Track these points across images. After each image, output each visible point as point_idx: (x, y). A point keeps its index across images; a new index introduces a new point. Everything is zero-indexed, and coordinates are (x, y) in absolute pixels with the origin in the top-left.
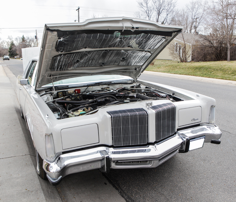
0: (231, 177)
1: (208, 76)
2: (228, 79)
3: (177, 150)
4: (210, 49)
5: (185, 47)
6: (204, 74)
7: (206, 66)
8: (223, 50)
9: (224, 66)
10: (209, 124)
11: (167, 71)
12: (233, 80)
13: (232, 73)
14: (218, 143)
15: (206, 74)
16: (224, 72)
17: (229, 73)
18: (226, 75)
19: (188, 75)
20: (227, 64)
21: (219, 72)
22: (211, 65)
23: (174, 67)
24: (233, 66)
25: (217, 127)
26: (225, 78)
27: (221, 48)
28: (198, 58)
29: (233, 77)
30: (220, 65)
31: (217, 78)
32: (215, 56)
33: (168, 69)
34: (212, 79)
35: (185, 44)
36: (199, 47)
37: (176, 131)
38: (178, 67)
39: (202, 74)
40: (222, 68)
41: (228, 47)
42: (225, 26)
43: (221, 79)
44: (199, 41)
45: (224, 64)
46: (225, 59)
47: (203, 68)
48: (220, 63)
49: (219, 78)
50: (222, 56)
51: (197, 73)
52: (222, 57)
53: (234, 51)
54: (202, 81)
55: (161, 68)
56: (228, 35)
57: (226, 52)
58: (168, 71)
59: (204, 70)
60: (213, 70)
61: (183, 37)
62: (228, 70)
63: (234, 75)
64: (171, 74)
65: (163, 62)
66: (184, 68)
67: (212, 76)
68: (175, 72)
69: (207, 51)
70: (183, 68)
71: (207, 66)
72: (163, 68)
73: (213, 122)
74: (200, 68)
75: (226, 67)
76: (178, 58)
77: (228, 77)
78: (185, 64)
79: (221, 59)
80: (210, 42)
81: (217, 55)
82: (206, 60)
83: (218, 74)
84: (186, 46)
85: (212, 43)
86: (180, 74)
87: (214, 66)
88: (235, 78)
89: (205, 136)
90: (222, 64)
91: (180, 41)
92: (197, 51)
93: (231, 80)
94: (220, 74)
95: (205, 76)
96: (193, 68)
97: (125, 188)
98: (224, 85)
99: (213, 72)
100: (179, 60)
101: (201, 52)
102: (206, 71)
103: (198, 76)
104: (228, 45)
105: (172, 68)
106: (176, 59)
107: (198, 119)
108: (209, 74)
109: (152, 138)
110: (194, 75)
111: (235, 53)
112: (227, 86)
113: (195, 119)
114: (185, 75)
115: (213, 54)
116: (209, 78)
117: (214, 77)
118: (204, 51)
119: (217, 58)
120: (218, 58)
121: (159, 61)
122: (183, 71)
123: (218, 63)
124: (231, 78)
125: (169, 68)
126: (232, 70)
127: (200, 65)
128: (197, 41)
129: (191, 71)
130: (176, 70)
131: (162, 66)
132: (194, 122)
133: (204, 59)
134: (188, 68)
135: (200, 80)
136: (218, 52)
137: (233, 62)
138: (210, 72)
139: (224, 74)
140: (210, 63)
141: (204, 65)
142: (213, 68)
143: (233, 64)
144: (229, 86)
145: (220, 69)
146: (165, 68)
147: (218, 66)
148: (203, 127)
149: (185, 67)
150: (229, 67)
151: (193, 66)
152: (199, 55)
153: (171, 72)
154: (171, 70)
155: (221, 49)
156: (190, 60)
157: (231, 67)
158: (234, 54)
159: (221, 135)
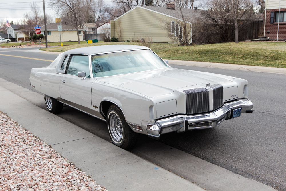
0: (261, 137)
1: (217, 61)
2: (239, 63)
3: (225, 117)
4: (214, 29)
5: (185, 28)
6: (212, 59)
7: (212, 49)
8: (228, 29)
9: (233, 49)
10: (243, 98)
11: (167, 57)
12: (244, 65)
13: (243, 57)
14: (251, 112)
15: (214, 59)
16: (234, 56)
17: (240, 56)
18: (237, 59)
19: (194, 61)
20: (235, 46)
21: (228, 56)
22: (218, 48)
23: (175, 52)
24: (243, 48)
25: (250, 101)
26: (235, 63)
27: (226, 26)
28: (201, 39)
29: (245, 61)
30: (229, 47)
31: (227, 63)
32: (221, 36)
33: (168, 54)
34: (222, 64)
35: (185, 24)
36: (202, 27)
37: (223, 103)
38: (180, 52)
39: (209, 60)
40: (231, 51)
41: (236, 26)
42: (231, 2)
43: (232, 63)
44: (200, 19)
45: (233, 46)
46: (232, 39)
47: (209, 52)
48: (228, 45)
49: (229, 63)
50: (228, 36)
51: (204, 58)
52: (228, 38)
53: (242, 30)
54: (211, 67)
55: (160, 54)
56: (235, 12)
57: (232, 32)
58: (169, 57)
59: (210, 54)
60: (221, 54)
61: (182, 14)
62: (237, 53)
63: (245, 59)
64: (173, 60)
65: (158, 46)
66: (187, 53)
67: (221, 61)
68: (178, 58)
69: (211, 30)
70: (185, 53)
71: (214, 50)
72: (162, 53)
73: (246, 97)
74: (206, 52)
75: (235, 50)
76: (178, 40)
77: (239, 61)
78: (188, 48)
79: (227, 40)
80: (213, 19)
81: (223, 36)
82: (210, 41)
83: (228, 59)
84: (186, 26)
85: (216, 22)
86: (184, 60)
87: (221, 49)
88: (246, 62)
89: (241, 107)
90: (231, 46)
91: (179, 19)
92: (200, 32)
93: (243, 64)
94: (229, 58)
95: (214, 61)
96: (197, 52)
97: (188, 149)
98: (236, 71)
99: (221, 57)
100: (179, 43)
101: (204, 32)
102: (213, 55)
103: (205, 61)
104: (236, 24)
105: (173, 53)
106: (175, 42)
107: (236, 96)
108: (217, 59)
109: (211, 108)
110: (200, 61)
111: (242, 32)
112: (239, 71)
113: (234, 95)
114: (190, 60)
115: (217, 34)
116: (218, 64)
117: (224, 62)
118: (208, 31)
119: (222, 39)
120: (224, 39)
121: (153, 45)
122: (186, 56)
123: (226, 45)
124: (242, 62)
125: (170, 53)
126: (242, 53)
127: (206, 48)
128: (198, 19)
129: (196, 56)
130: (179, 55)
131: (160, 50)
132: (233, 97)
133: (208, 41)
134: (192, 53)
135: (209, 66)
136: (224, 32)
137: (242, 44)
138: (218, 56)
139: (234, 58)
140: (217, 46)
141: (210, 48)
142: (221, 52)
143: (243, 46)
144: (241, 71)
145: (229, 52)
146: (165, 54)
147: (227, 48)
148: (240, 101)
149: (188, 51)
150: (238, 50)
151: (197, 50)
152: (202, 36)
153: (173, 58)
154: (172, 56)
155: (226, 29)
156: (191, 43)
157: (241, 50)
158: (241, 34)
159: (252, 106)
